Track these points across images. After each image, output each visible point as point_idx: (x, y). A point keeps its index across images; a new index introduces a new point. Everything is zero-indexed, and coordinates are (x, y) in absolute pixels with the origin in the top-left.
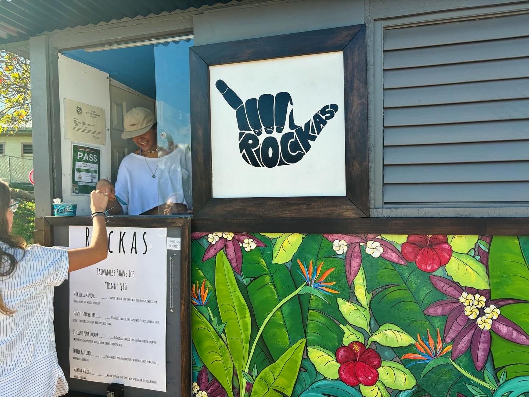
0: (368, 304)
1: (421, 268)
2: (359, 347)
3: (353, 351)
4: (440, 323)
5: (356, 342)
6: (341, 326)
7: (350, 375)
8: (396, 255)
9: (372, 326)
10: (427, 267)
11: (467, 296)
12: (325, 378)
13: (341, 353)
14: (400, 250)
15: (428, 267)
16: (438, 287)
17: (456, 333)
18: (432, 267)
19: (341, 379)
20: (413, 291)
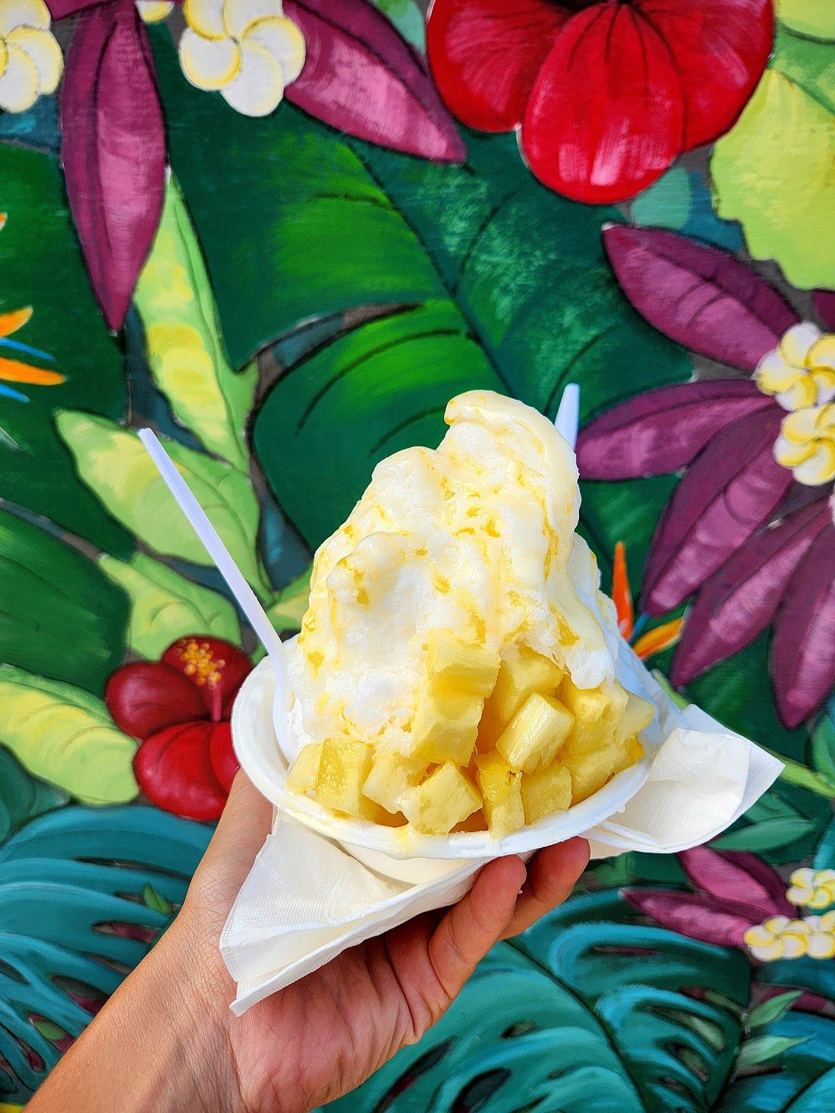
0: (242, 433)
1: (556, 172)
2: (215, 659)
3: (190, 682)
4: (631, 518)
5: (200, 640)
6: (107, 564)
7: (189, 781)
8: (389, 88)
9: (275, 554)
10: (590, 170)
11: (812, 348)
12: (74, 802)
13: (133, 691)
14: (417, 37)
15: (598, 163)
16: (649, 306)
17: (712, 561)
18: (628, 163)
19: (147, 796)
20: (496, 338)
